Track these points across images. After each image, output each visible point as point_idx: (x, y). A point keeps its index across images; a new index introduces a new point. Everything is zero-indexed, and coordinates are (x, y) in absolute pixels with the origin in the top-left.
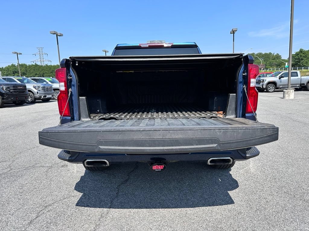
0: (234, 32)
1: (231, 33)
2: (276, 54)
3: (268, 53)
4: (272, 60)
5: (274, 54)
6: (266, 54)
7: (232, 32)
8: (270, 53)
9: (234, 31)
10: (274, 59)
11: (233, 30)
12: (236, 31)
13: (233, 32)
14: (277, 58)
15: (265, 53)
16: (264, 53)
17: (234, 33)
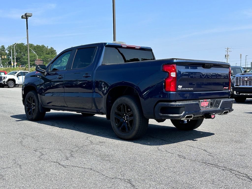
2: (50, 48)
3: (40, 45)
4: (46, 54)
5: (47, 47)
6: (38, 47)
7: (24, 17)
8: (43, 46)
10: (48, 54)
11: (27, 15)
13: (26, 17)
14: (51, 52)
15: (37, 45)
16: (35, 45)
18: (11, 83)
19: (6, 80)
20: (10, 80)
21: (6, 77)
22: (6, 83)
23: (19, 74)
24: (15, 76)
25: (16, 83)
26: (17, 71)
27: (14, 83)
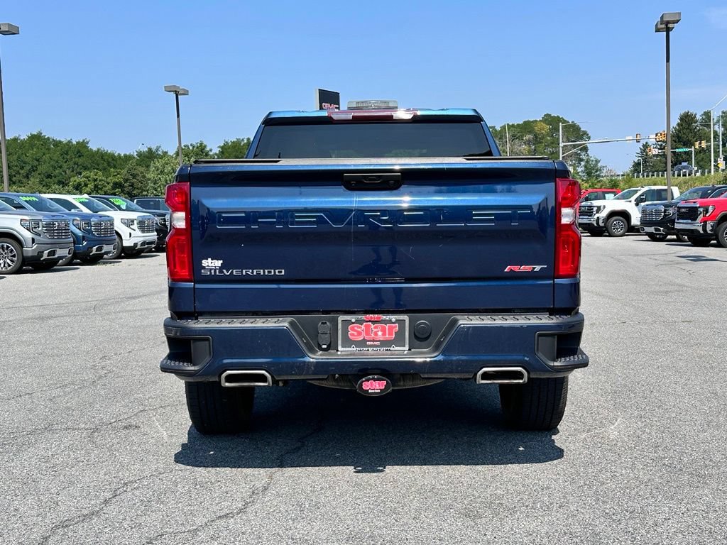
0: (670, 26)
1: (658, 30)
7: (660, 26)
9: (668, 23)
11: (666, 19)
12: (677, 22)
13: (666, 26)
17: (668, 30)
18: (617, 223)
19: (603, 214)
20: (613, 214)
21: (604, 207)
22: (603, 225)
23: (642, 195)
24: (630, 202)
25: (632, 224)
26: (639, 189)
27: (625, 222)
